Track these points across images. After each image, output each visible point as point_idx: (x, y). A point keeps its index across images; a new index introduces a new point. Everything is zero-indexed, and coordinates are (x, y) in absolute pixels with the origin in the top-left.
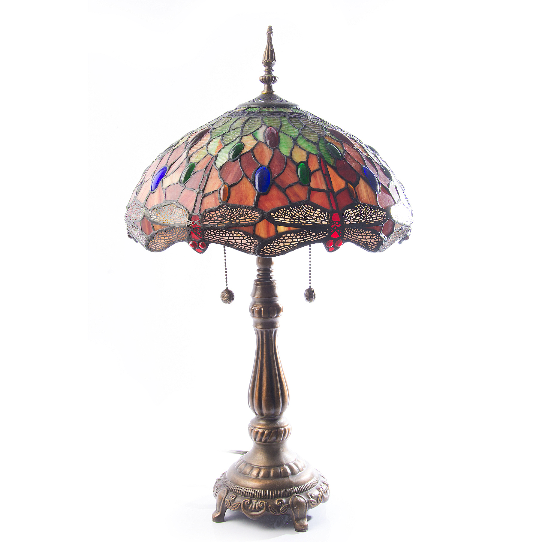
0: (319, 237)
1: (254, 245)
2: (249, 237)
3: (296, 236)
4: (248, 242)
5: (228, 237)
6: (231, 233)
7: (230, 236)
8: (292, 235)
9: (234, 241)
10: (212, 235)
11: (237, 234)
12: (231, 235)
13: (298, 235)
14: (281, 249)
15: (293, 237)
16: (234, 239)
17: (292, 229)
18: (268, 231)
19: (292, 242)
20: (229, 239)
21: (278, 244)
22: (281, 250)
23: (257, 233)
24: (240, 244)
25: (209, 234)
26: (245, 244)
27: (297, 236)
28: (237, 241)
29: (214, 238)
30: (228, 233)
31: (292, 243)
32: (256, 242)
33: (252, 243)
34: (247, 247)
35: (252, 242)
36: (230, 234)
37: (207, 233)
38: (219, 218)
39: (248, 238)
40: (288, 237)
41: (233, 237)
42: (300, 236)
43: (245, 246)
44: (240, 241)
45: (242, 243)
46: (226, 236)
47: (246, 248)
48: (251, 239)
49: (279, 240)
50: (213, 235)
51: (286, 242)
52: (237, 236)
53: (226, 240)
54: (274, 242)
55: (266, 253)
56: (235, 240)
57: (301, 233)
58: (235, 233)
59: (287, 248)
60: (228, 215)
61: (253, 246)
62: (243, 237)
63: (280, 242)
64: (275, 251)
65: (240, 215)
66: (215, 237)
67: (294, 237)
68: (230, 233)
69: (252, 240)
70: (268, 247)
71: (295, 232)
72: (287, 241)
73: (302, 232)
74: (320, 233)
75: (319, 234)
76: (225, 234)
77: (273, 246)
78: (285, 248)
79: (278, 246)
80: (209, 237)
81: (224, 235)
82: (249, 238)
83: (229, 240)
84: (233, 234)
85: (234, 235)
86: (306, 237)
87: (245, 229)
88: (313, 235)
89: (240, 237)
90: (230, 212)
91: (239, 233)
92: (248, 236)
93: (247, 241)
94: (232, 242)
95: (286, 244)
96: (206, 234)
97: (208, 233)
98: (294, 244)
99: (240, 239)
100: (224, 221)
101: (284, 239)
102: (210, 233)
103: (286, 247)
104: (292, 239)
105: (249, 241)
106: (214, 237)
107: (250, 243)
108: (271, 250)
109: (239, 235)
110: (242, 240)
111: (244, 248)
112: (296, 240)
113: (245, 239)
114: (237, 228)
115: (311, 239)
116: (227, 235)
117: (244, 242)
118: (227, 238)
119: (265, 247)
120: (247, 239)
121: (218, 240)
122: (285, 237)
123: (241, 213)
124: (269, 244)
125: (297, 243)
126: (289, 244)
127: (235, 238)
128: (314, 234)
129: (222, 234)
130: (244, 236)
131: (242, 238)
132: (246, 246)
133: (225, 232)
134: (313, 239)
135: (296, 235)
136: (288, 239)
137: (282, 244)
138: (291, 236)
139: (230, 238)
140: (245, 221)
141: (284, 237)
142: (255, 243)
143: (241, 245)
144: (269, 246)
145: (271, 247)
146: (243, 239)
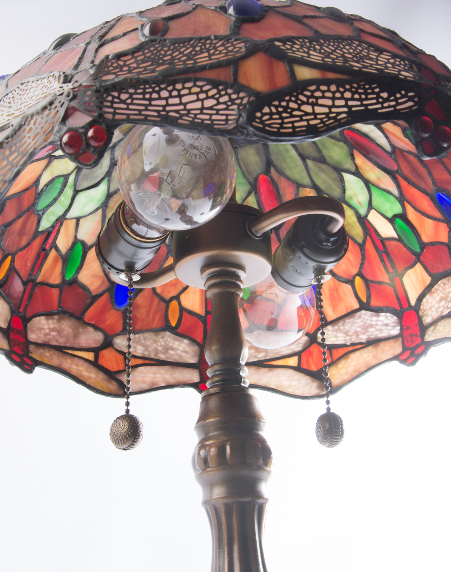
0: (398, 104)
1: (235, 107)
2: (222, 90)
3: (342, 93)
4: (219, 103)
5: (166, 99)
6: (174, 89)
7: (171, 96)
8: (333, 88)
9: (182, 107)
10: (123, 102)
11: (190, 89)
12: (175, 93)
13: (346, 90)
14: (308, 121)
15: (334, 93)
16: (181, 104)
17: (331, 75)
18: (271, 76)
19: (334, 106)
20: (168, 105)
21: (300, 105)
22: (305, 123)
23: (242, 80)
24: (198, 112)
25: (116, 100)
26: (211, 108)
27: (344, 92)
28: (189, 106)
29: (127, 109)
30: (165, 89)
31: (334, 110)
32: (242, 99)
33: (229, 103)
34: (217, 114)
35: (231, 100)
36: (170, 92)
37: (110, 98)
38: (142, 63)
39: (219, 92)
40: (323, 92)
41: (180, 96)
42: (353, 93)
43: (211, 115)
44: (198, 105)
45: (203, 108)
46: (160, 98)
47: (214, 117)
48: (226, 94)
49: (301, 97)
50: (127, 99)
51: (317, 104)
52: (190, 94)
53: (161, 108)
54: (287, 98)
55: (269, 125)
56: (185, 104)
57: (354, 88)
58: (184, 88)
59: (321, 119)
60: (165, 55)
61: (233, 110)
62: (206, 92)
63: (303, 103)
64: (292, 123)
65: (196, 52)
66: (132, 104)
67: (338, 95)
68: (170, 88)
69: (229, 95)
70: (274, 110)
71: (339, 83)
72: (320, 101)
73: (355, 85)
74: (401, 94)
75: (398, 95)
76: (158, 92)
77: (286, 108)
78: (315, 118)
79: (299, 109)
80: (115, 109)
81: (155, 96)
82: (223, 93)
83: (168, 108)
84: (179, 91)
85: (183, 92)
86: (367, 99)
87: (212, 75)
88: (382, 98)
89: (197, 94)
90: (169, 50)
91: (195, 85)
92: (221, 88)
93: (217, 99)
94: (177, 111)
95: (318, 109)
96: (108, 101)
97: (114, 97)
98: (339, 114)
99: (198, 100)
100: (156, 68)
101: (312, 96)
102: (118, 98)
103: (319, 117)
104: (333, 99)
105: (222, 100)
106: (128, 104)
107: (225, 103)
108: (282, 118)
109: (195, 90)
110: (202, 100)
111: (210, 119)
112: (342, 102)
113: (213, 97)
114: (191, 76)
115: (379, 106)
116: (164, 94)
117: (209, 103)
118: (163, 102)
119: (266, 110)
120: (217, 96)
121: (140, 111)
122: (315, 91)
123: (198, 49)
124: (276, 103)
125: (346, 110)
126: (326, 110)
127: (185, 100)
128: (385, 95)
129: (151, 93)
130: (209, 90)
131: (203, 96)
132: (214, 112)
133: (157, 89)
134: (383, 108)
135: (341, 90)
136: (323, 97)
137: (308, 109)
138: (329, 91)
139: (171, 101)
140: (210, 59)
141: (313, 92)
142: (238, 101)
143: (202, 113)
144: (276, 107)
145: (280, 109)
146: (208, 98)
